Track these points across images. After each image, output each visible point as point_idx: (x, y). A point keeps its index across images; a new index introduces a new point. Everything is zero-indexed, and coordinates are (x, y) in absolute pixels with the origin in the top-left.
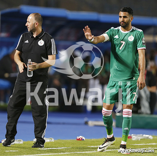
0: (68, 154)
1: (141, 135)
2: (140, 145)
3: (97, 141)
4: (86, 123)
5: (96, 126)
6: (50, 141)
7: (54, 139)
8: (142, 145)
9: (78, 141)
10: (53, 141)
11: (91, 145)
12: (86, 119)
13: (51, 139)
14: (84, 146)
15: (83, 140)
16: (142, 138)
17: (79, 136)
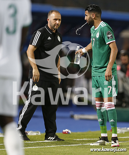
0: (54, 147)
1: (125, 128)
2: (124, 138)
3: (82, 134)
4: (72, 117)
5: (81, 119)
6: (37, 134)
7: (41, 133)
8: (126, 138)
9: (64, 134)
10: (40, 135)
11: (77, 138)
12: (71, 113)
13: (38, 132)
14: (70, 139)
15: (69, 133)
16: (126, 131)
17: (65, 130)
